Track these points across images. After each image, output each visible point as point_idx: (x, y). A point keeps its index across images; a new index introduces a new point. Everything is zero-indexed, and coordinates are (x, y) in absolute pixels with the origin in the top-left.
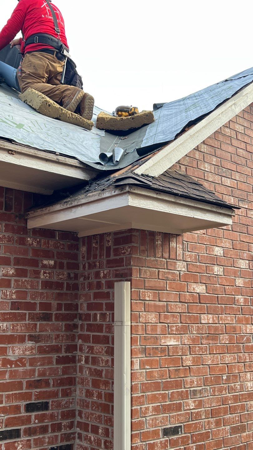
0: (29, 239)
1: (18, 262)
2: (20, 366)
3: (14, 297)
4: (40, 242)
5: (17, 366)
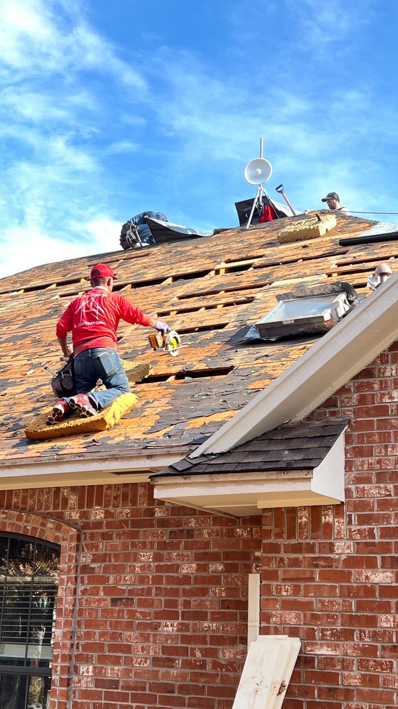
0: (238, 530)
1: (227, 556)
2: (231, 671)
3: (224, 594)
4: (251, 530)
5: (227, 670)
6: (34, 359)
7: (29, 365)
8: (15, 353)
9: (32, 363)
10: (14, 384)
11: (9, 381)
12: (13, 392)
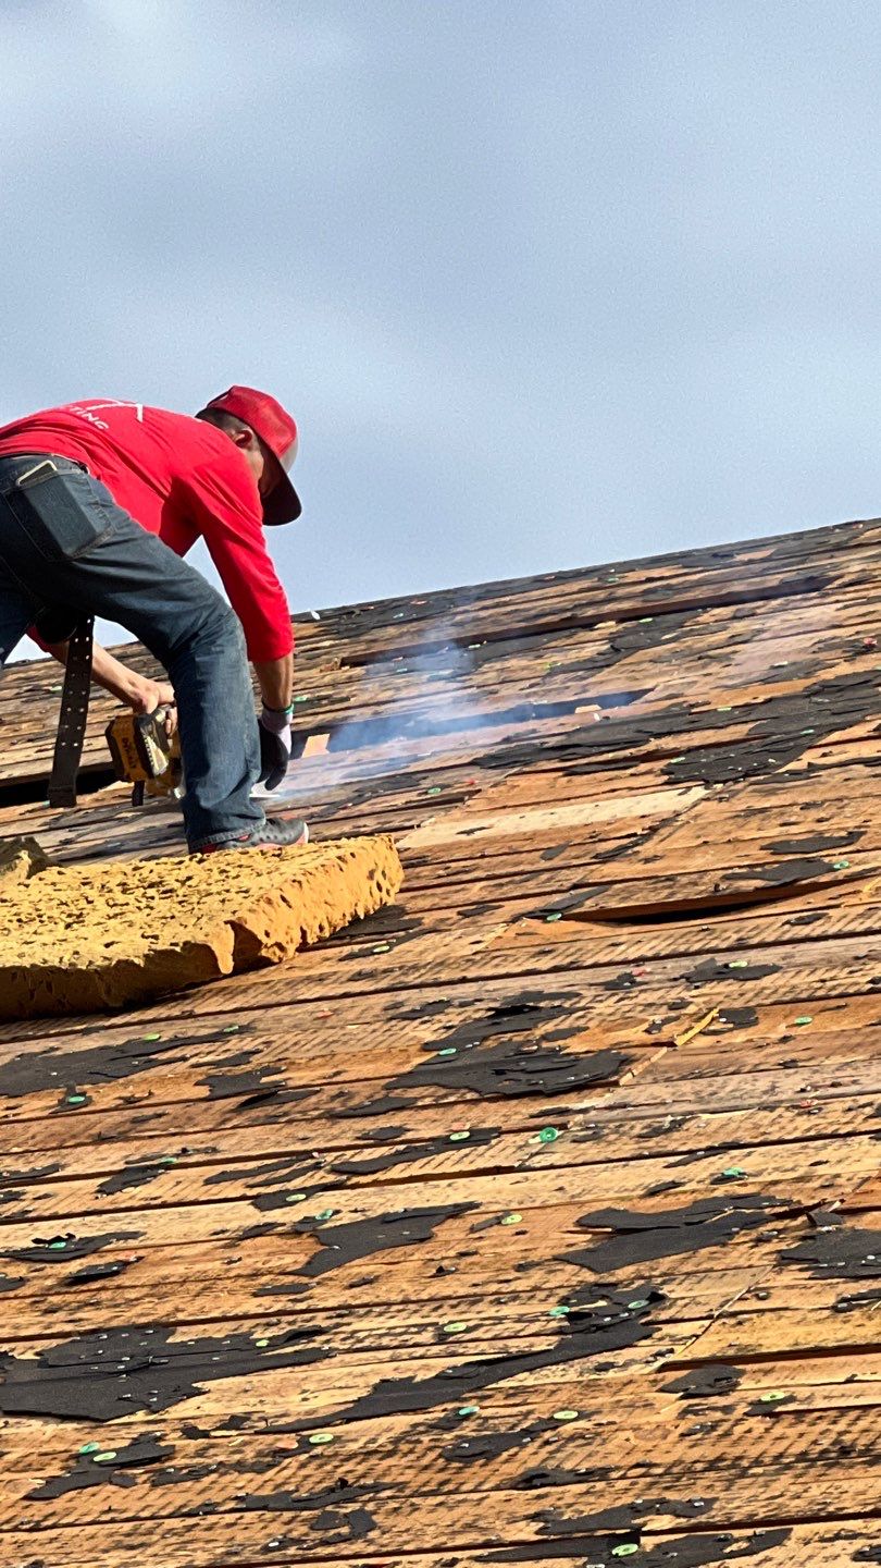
6: (310, 1192)
7: (296, 1232)
8: (113, 1157)
9: (307, 1220)
10: (242, 1357)
11: (181, 1336)
12: (269, 1410)
